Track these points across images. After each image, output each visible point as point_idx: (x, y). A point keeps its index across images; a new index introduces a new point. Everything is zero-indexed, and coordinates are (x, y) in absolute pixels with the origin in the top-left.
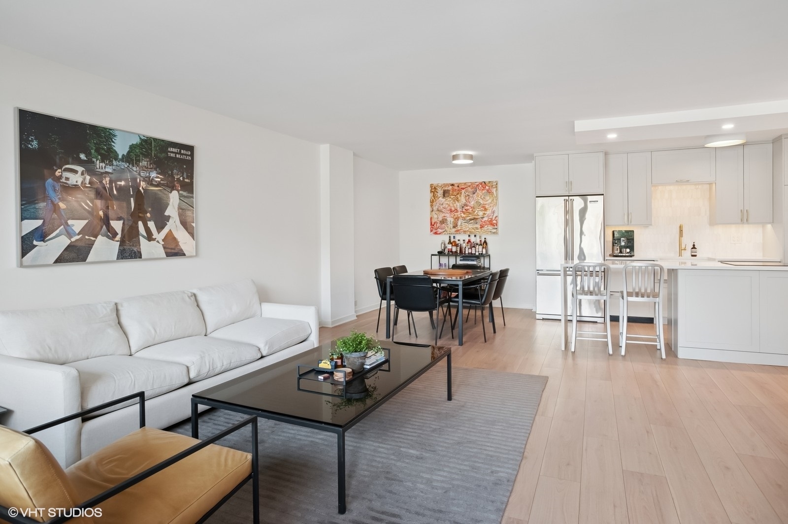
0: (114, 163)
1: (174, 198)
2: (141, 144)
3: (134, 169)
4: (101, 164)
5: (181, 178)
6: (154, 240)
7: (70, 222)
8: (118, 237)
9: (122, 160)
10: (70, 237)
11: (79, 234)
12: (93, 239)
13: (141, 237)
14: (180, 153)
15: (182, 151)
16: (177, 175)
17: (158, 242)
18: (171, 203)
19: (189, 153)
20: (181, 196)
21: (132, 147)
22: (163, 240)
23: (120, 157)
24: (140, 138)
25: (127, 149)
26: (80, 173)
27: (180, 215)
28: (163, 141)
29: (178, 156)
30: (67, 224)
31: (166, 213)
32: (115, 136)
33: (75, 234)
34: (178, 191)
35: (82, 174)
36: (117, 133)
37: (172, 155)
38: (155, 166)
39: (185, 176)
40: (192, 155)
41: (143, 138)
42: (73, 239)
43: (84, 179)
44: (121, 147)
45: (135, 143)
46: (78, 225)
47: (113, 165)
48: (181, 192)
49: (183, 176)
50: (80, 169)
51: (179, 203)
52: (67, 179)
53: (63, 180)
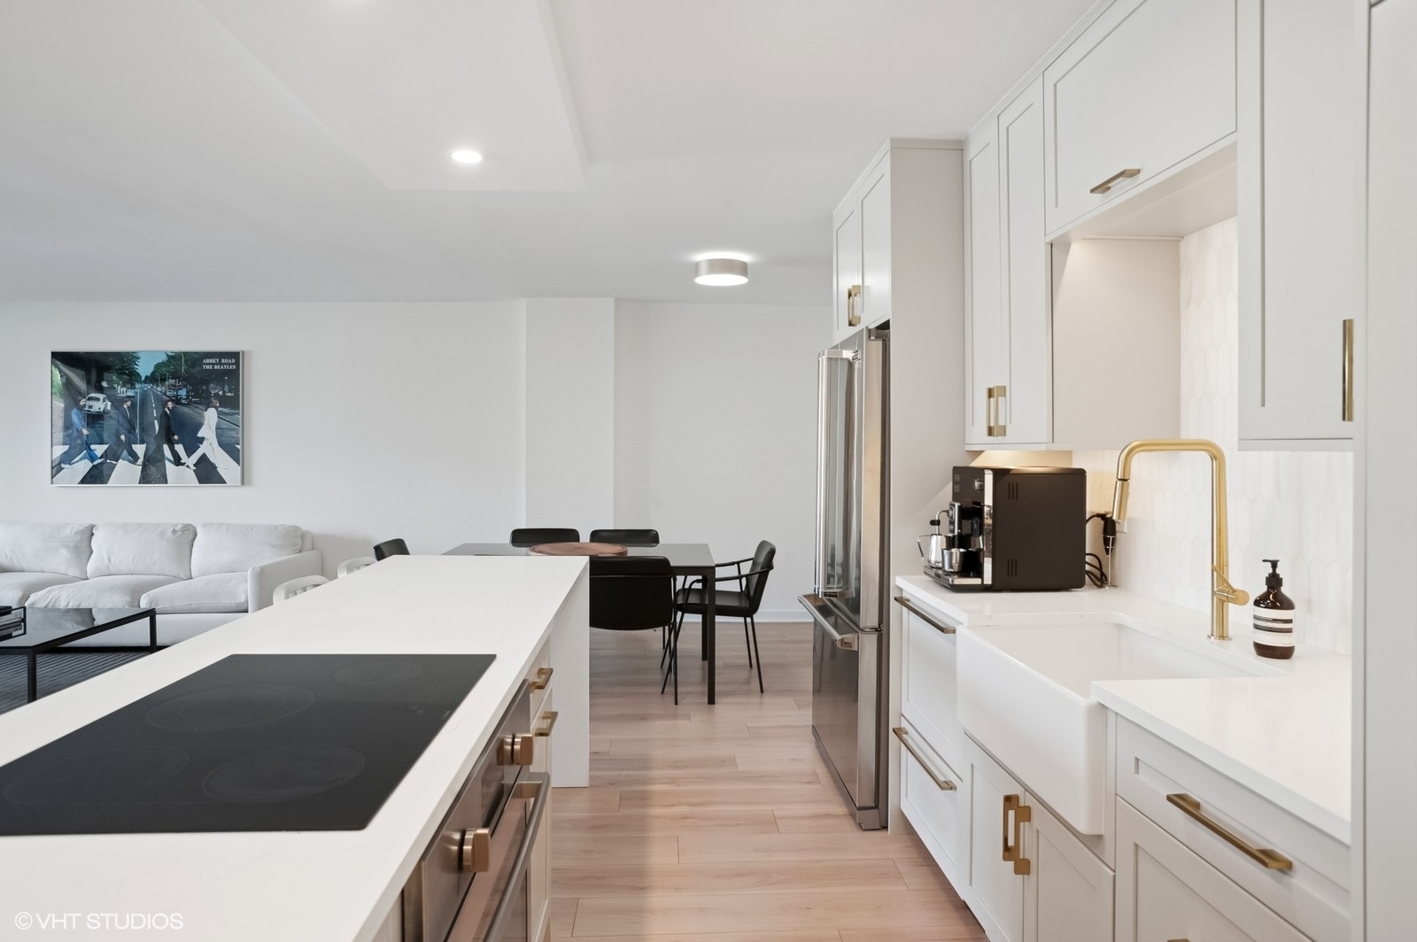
0: (137, 386)
1: (211, 417)
2: (169, 361)
3: (159, 389)
4: (122, 389)
5: (221, 393)
6: (184, 464)
7: (92, 447)
8: (140, 461)
9: (145, 382)
10: (92, 461)
11: (101, 458)
12: (114, 462)
13: (167, 462)
14: (220, 363)
15: (223, 361)
16: (215, 389)
17: (188, 466)
18: (205, 423)
19: (234, 361)
20: (220, 413)
21: (158, 366)
22: (194, 465)
23: (143, 379)
24: (167, 355)
25: (152, 369)
26: (102, 400)
27: (218, 436)
28: (196, 353)
29: (216, 367)
30: (90, 448)
31: (199, 435)
32: (138, 358)
33: (97, 458)
34: (216, 408)
35: (104, 401)
36: (140, 355)
37: (208, 367)
38: (185, 383)
39: (226, 388)
40: (237, 364)
41: (170, 354)
42: (95, 463)
43: (106, 405)
44: (144, 368)
45: (161, 361)
46: (99, 450)
47: (135, 388)
48: (220, 409)
49: (223, 390)
50: (101, 396)
51: (218, 422)
52: (91, 407)
53: (87, 408)
